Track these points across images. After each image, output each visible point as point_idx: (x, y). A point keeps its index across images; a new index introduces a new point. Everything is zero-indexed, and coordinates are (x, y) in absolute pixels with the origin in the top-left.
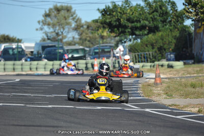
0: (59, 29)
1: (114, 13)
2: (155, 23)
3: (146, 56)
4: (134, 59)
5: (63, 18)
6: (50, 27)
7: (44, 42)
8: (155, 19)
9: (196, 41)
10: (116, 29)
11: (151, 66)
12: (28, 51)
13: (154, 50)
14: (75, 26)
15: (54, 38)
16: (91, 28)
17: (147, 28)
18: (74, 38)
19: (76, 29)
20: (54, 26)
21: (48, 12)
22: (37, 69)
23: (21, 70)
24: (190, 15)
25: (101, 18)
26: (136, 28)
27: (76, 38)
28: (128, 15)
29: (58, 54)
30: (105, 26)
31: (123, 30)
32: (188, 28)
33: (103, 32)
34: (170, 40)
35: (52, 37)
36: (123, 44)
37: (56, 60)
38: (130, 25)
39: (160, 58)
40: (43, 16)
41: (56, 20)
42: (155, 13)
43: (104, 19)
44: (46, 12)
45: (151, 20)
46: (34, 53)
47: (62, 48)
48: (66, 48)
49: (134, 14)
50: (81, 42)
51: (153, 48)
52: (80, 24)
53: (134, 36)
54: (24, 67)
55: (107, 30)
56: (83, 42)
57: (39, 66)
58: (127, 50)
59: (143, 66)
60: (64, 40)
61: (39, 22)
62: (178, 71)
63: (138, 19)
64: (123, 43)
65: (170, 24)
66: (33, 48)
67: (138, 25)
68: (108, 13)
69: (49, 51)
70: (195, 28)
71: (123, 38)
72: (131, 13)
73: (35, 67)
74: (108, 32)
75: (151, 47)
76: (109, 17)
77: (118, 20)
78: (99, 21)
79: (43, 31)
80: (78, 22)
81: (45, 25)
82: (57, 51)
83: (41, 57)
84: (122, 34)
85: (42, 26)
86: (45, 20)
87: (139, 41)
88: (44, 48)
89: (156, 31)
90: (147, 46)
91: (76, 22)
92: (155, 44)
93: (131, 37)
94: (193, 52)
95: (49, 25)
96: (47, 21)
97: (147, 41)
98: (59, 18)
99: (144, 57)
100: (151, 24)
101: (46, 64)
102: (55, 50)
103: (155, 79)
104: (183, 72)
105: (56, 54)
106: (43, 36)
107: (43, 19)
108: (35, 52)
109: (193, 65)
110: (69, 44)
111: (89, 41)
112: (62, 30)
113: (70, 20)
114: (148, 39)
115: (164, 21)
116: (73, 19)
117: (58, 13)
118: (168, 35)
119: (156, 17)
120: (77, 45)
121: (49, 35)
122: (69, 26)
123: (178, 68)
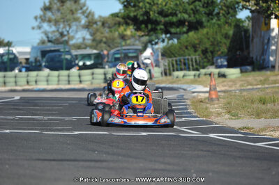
0: (64, 27)
1: (141, 4)
2: (197, 16)
3: (186, 61)
4: (171, 66)
5: (68, 12)
6: (51, 24)
7: (44, 46)
8: (197, 11)
9: (255, 40)
10: (143, 26)
11: (195, 76)
12: (21, 58)
13: (197, 53)
14: (86, 22)
15: (57, 40)
16: (107, 25)
17: (187, 24)
18: (84, 39)
19: (87, 26)
20: (56, 22)
21: (47, 4)
22: (36, 82)
23: (14, 84)
24: (248, 4)
25: (123, 11)
26: (172, 24)
27: (88, 39)
28: (160, 6)
29: (65, 62)
30: (129, 21)
31: (153, 26)
32: (243, 22)
33: (125, 30)
34: (219, 39)
35: (54, 38)
36: (154, 46)
37: (62, 69)
38: (162, 19)
39: (205, 64)
40: (41, 9)
41: (59, 14)
42: (197, 3)
43: (127, 12)
44: (45, 4)
45: (191, 12)
46: (30, 60)
47: (68, 53)
48: (74, 52)
49: (168, 4)
50: (94, 44)
51: (195, 51)
52: (92, 19)
53: (168, 35)
54: (18, 79)
55: (131, 27)
56: (97, 45)
57: (39, 78)
58: (160, 54)
59: (184, 76)
60: (71, 42)
61: (36, 18)
62: (234, 81)
63: (174, 11)
64: (152, 44)
65: (218, 17)
66: (29, 53)
67: (175, 19)
68: (132, 4)
69: (52, 58)
70: (253, 23)
71: (153, 37)
72: (164, 4)
73: (34, 79)
74: (133, 30)
75: (192, 50)
76: (133, 9)
77: (147, 13)
78: (120, 15)
79: (42, 30)
80: (90, 17)
81: (44, 22)
82: (63, 57)
83: (40, 65)
84: (152, 33)
85: (40, 23)
86: (45, 14)
87: (176, 41)
88: (44, 53)
89: (199, 27)
90: (187, 48)
91: (87, 17)
92: (198, 46)
93: (164, 36)
94: (251, 55)
95: (50, 21)
96: (47, 16)
97: (187, 41)
98: (63, 11)
99: (185, 64)
100: (192, 19)
101: (48, 76)
102: (60, 55)
103: (209, 92)
104: (241, 83)
105: (61, 61)
106: (42, 38)
107: (42, 13)
108: (32, 60)
109: (253, 73)
110: (79, 47)
111: (105, 43)
112: (68, 29)
113: (79, 15)
114: (189, 39)
115: (210, 14)
116: (83, 13)
117: (62, 6)
118: (216, 32)
119: (198, 8)
120: (88, 48)
121: (50, 35)
122: (77, 23)
123: (233, 77)
